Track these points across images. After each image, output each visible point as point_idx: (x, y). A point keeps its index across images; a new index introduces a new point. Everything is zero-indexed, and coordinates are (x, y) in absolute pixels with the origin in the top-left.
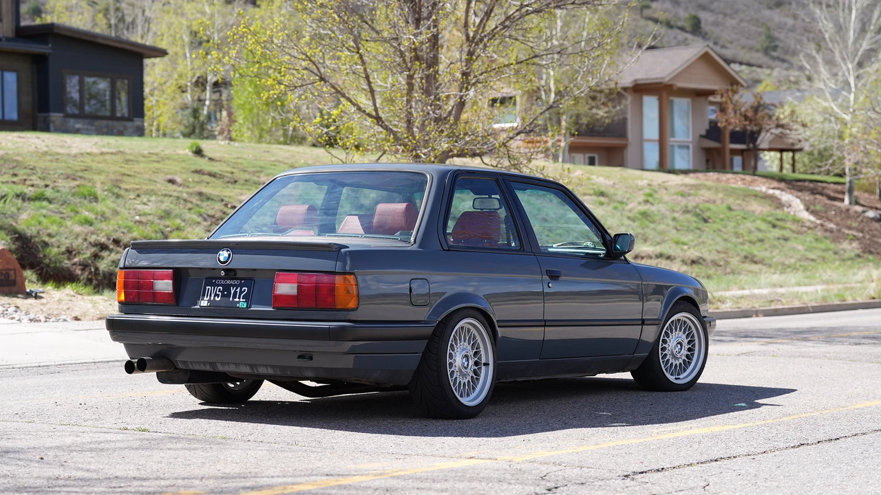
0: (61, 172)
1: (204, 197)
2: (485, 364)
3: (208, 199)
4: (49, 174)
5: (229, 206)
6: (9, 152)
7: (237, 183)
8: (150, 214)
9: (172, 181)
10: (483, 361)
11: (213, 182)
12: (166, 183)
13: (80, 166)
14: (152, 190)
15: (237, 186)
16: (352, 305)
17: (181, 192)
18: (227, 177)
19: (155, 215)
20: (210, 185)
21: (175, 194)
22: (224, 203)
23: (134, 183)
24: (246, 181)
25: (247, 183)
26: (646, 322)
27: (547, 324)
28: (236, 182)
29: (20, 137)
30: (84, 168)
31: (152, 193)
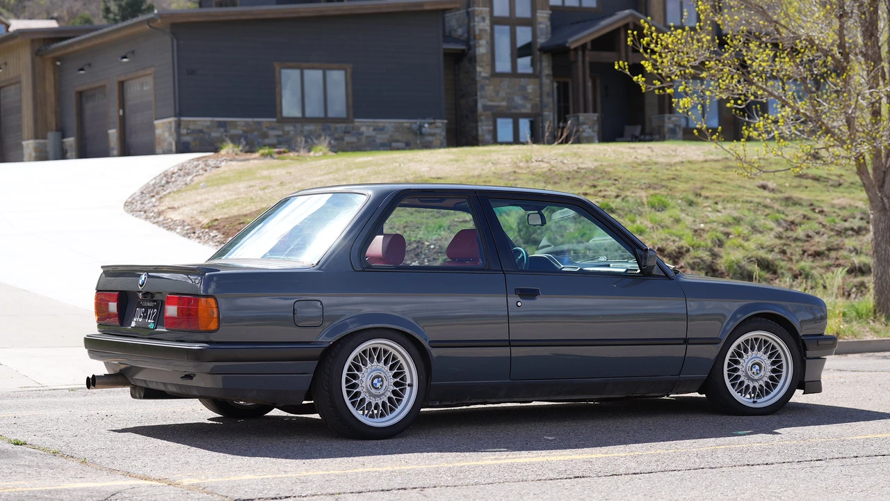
0: (644, 181)
1: (790, 203)
2: (409, 385)
3: (795, 204)
4: (631, 184)
5: (817, 211)
6: (604, 164)
7: (841, 187)
8: (714, 222)
9: (764, 187)
10: (408, 382)
11: (814, 186)
12: (758, 189)
13: (668, 174)
14: (733, 197)
15: (841, 189)
16: (213, 326)
17: (766, 198)
18: (832, 180)
19: (719, 223)
20: (808, 189)
21: (757, 200)
22: (812, 207)
23: (720, 191)
24: (852, 183)
25: (853, 186)
26: (690, 341)
27: (512, 344)
28: (840, 185)
29: (630, 148)
30: (672, 177)
31: (733, 199)
